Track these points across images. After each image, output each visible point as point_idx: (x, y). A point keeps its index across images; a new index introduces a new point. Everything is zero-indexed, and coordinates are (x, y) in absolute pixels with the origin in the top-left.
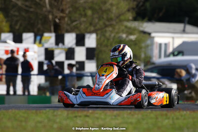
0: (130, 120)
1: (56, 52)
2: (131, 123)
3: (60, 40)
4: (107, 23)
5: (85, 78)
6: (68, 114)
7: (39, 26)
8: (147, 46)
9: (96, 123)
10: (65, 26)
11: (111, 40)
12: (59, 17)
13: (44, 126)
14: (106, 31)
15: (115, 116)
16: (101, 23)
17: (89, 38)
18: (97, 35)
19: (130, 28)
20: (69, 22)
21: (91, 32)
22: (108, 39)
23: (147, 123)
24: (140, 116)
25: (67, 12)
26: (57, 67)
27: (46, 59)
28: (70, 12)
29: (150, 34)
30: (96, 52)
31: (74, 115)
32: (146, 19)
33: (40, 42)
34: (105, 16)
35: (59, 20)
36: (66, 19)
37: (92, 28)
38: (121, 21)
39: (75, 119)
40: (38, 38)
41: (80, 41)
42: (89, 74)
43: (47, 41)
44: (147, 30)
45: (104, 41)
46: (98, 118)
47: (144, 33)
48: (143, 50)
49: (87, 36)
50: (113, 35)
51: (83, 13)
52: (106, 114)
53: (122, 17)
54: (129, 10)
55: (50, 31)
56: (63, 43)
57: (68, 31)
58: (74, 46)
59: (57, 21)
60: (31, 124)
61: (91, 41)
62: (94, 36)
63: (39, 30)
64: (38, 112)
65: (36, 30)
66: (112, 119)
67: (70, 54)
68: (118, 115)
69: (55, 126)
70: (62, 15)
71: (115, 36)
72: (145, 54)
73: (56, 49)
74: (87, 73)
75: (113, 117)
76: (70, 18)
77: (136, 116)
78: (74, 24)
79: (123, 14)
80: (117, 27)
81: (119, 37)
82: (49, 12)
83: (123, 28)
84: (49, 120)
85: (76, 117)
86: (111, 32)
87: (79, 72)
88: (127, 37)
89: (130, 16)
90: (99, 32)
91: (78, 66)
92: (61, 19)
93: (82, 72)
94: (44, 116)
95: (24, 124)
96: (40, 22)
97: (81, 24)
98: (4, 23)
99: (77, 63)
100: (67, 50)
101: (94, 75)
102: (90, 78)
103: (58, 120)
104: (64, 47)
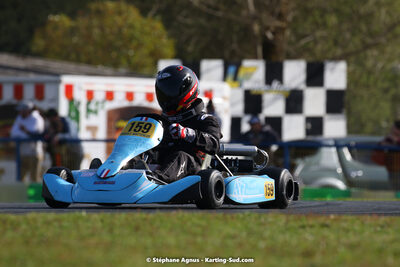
1: (267, 98)
3: (274, 74)
4: (369, 40)
5: (325, 151)
6: (287, 221)
9: (344, 240)
10: (285, 47)
11: (377, 74)
12: (272, 29)
13: (240, 245)
14: (366, 57)
15: (382, 227)
16: (357, 40)
17: (332, 69)
18: (348, 65)
20: (293, 39)
21: (336, 59)
22: (370, 73)
25: (289, 18)
26: (268, 128)
27: (247, 111)
28: (295, 19)
30: (347, 98)
31: (301, 223)
33: (235, 78)
34: (364, 28)
35: (274, 33)
36: (288, 33)
37: (339, 52)
38: (396, 37)
39: (301, 231)
40: (232, 70)
41: (315, 77)
42: (331, 143)
43: (248, 76)
45: (361, 76)
46: (347, 231)
49: (329, 66)
50: (380, 65)
51: (320, 21)
52: (363, 223)
55: (255, 57)
56: (280, 79)
57: (291, 57)
58: (302, 86)
59: (270, 35)
60: (214, 240)
61: (336, 76)
62: (342, 66)
63: (233, 53)
64: (228, 216)
65: (227, 54)
66: (376, 232)
67: (294, 102)
68: (389, 225)
69: (262, 245)
70: (278, 23)
71: (383, 68)
73: (267, 91)
74: (328, 139)
75: (379, 229)
76: (294, 31)
78: (303, 42)
80: (389, 49)
81: (393, 69)
82: (255, 18)
84: (250, 233)
85: (303, 227)
86: (377, 59)
87: (311, 138)
90: (352, 59)
91: (310, 126)
92: (277, 31)
93: (318, 138)
94: (239, 225)
95: (199, 240)
96: (235, 38)
97: (316, 42)
98: (165, 40)
99: (309, 120)
100: (288, 94)
101: (342, 143)
102: (334, 150)
103: (267, 233)
104: (281, 88)
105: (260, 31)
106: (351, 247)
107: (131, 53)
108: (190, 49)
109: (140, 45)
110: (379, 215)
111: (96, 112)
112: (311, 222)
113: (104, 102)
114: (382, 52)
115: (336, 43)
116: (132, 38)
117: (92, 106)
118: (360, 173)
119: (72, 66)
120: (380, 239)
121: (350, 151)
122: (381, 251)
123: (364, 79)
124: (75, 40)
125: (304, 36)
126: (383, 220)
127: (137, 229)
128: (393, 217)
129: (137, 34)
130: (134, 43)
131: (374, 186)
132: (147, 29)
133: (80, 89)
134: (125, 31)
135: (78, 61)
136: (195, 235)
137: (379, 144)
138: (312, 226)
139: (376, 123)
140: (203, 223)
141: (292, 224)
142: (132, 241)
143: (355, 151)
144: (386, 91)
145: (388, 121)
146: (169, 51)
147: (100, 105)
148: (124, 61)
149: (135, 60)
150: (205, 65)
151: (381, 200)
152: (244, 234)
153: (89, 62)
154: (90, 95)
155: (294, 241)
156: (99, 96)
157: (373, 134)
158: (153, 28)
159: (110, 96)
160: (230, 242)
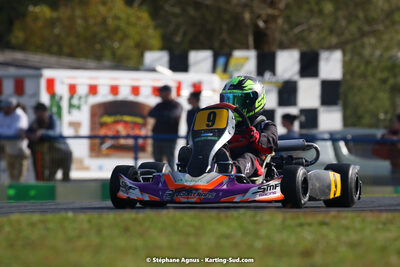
3: (266, 64)
4: (366, 28)
6: (284, 220)
7: (224, 36)
9: (344, 238)
10: (278, 36)
11: (375, 63)
12: (264, 17)
13: (236, 245)
14: (363, 46)
15: (384, 224)
16: (353, 28)
17: (327, 59)
18: (344, 54)
20: (286, 27)
21: (331, 48)
22: (368, 63)
25: (282, 5)
28: (288, 6)
30: (342, 89)
31: (297, 221)
33: (225, 70)
34: (361, 15)
35: (265, 22)
36: (280, 21)
37: (334, 40)
38: (394, 23)
39: (299, 229)
40: (221, 61)
41: (309, 67)
42: (327, 136)
43: (240, 66)
45: (358, 67)
46: (347, 229)
49: (324, 55)
50: (378, 53)
51: (316, 9)
52: (363, 220)
53: (397, 17)
55: (246, 47)
56: (273, 69)
57: (284, 46)
58: (296, 77)
59: (261, 24)
61: (332, 66)
62: (337, 55)
63: (223, 42)
65: (216, 44)
66: (378, 229)
67: (287, 93)
68: (391, 222)
69: (258, 244)
70: (270, 11)
71: (381, 56)
74: (323, 132)
75: (380, 226)
76: (288, 19)
78: (297, 30)
80: (386, 37)
81: (391, 58)
82: (246, 6)
85: (301, 225)
86: (374, 47)
87: (305, 131)
90: (348, 47)
91: (304, 119)
92: (269, 20)
93: (313, 132)
94: (234, 224)
96: (225, 27)
97: (310, 30)
98: (151, 31)
99: (303, 112)
100: (280, 85)
101: (338, 136)
102: (329, 143)
103: (263, 233)
104: (274, 79)
105: (251, 19)
106: (353, 246)
107: (116, 45)
108: (178, 39)
109: (125, 37)
110: (381, 211)
111: (79, 107)
113: (87, 96)
114: (380, 40)
116: (117, 29)
117: (75, 101)
118: (357, 168)
119: (53, 59)
120: (383, 237)
121: (347, 145)
122: (384, 249)
124: (57, 31)
125: (297, 25)
127: (126, 229)
130: (120, 34)
132: (133, 19)
133: (62, 82)
134: (110, 21)
142: (122, 242)
143: (351, 144)
144: (384, 81)
145: (385, 113)
146: (156, 42)
147: (83, 100)
148: (108, 54)
149: (120, 52)
150: (194, 56)
152: (239, 233)
153: (72, 55)
154: (73, 89)
155: (292, 240)
156: (82, 90)
157: (371, 126)
158: (139, 18)
159: (93, 90)
160: (224, 242)
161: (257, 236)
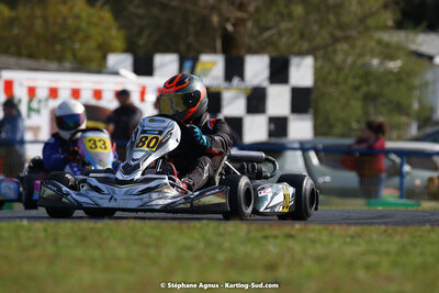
0: (384, 247)
1: (227, 96)
2: (387, 253)
3: (234, 70)
4: (338, 33)
5: (289, 154)
6: (249, 232)
7: (191, 39)
8: (426, 85)
9: (311, 251)
10: (247, 40)
11: (347, 70)
12: (233, 20)
14: (335, 52)
15: (352, 237)
16: (325, 33)
17: (298, 65)
18: (316, 60)
19: (388, 45)
20: (255, 31)
21: (302, 54)
22: (339, 69)
23: (421, 254)
24: (406, 238)
25: (252, 8)
28: (257, 10)
29: (431, 58)
30: (313, 96)
31: (262, 234)
32: (424, 24)
34: (332, 18)
35: (234, 25)
36: (250, 24)
37: (305, 45)
38: (367, 29)
39: (264, 241)
40: (188, 65)
41: (279, 73)
42: (297, 146)
43: (206, 72)
44: (425, 49)
45: (329, 73)
46: (313, 242)
47: (420, 55)
48: (416, 93)
49: (294, 61)
50: (350, 60)
51: (285, 11)
52: (331, 233)
53: (371, 22)
54: (386, 6)
55: (213, 51)
56: (241, 75)
57: (252, 51)
58: (265, 84)
59: (230, 27)
60: (169, 251)
61: (303, 72)
62: (309, 61)
63: (189, 46)
65: (183, 47)
66: (345, 243)
67: (256, 101)
68: (359, 236)
69: (221, 257)
70: (239, 14)
71: (354, 62)
72: (420, 102)
73: (227, 89)
74: (293, 142)
75: (348, 240)
76: (257, 22)
77: (397, 238)
78: (266, 35)
79: (372, 14)
80: (359, 43)
81: (364, 65)
82: (213, 8)
83: (373, 44)
84: (208, 244)
85: (266, 237)
86: (346, 54)
87: (274, 140)
88: (381, 64)
89: (389, 18)
90: (320, 53)
91: (273, 127)
92: (238, 23)
93: (282, 140)
94: (196, 235)
95: (152, 251)
96: (191, 29)
97: (280, 35)
98: (114, 32)
99: (272, 120)
100: (249, 92)
101: (308, 146)
102: (299, 153)
103: (227, 245)
104: (243, 85)
105: (220, 22)
106: (319, 259)
107: (77, 46)
108: (142, 42)
109: (87, 37)
110: (350, 224)
111: (38, 111)
112: (275, 232)
113: (47, 100)
114: (353, 46)
115: (302, 36)
116: (78, 30)
117: (35, 105)
118: (328, 179)
119: (12, 60)
120: (350, 251)
121: (317, 155)
122: (350, 264)
123: (333, 76)
124: (15, 31)
125: (267, 29)
126: (353, 230)
127: (84, 239)
128: (365, 227)
129: (84, 25)
130: (81, 35)
131: (344, 193)
132: (95, 19)
133: (21, 85)
134: (70, 21)
135: (19, 54)
136: (147, 246)
137: (350, 146)
138: (275, 237)
139: (346, 123)
140: (157, 233)
141: (254, 234)
142: (78, 252)
143: (322, 154)
144: (357, 88)
145: (358, 121)
146: (119, 43)
147: (42, 104)
148: (69, 55)
149: (82, 53)
150: (159, 59)
151: (351, 208)
152: (201, 245)
153: (31, 56)
154: (32, 91)
155: (256, 253)
156: (42, 93)
157: (343, 136)
158: (102, 19)
159: (53, 93)
160: (185, 254)
161: (220, 248)
